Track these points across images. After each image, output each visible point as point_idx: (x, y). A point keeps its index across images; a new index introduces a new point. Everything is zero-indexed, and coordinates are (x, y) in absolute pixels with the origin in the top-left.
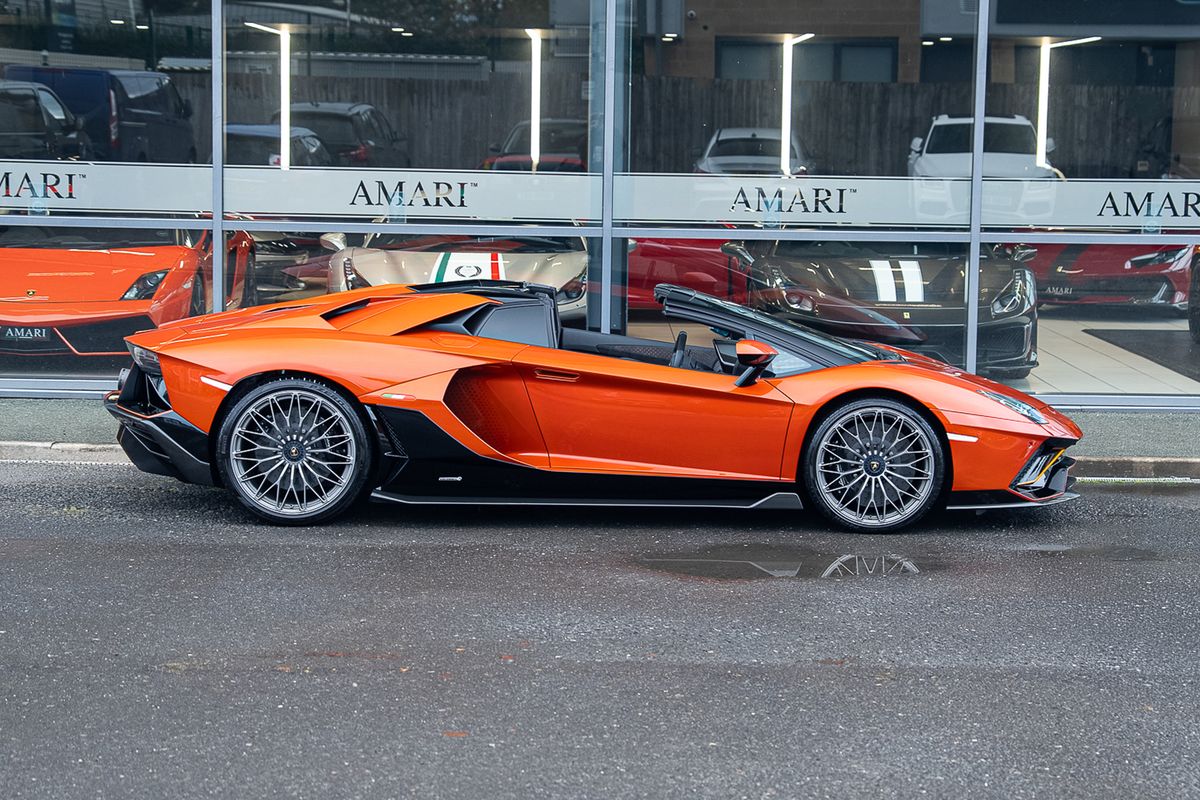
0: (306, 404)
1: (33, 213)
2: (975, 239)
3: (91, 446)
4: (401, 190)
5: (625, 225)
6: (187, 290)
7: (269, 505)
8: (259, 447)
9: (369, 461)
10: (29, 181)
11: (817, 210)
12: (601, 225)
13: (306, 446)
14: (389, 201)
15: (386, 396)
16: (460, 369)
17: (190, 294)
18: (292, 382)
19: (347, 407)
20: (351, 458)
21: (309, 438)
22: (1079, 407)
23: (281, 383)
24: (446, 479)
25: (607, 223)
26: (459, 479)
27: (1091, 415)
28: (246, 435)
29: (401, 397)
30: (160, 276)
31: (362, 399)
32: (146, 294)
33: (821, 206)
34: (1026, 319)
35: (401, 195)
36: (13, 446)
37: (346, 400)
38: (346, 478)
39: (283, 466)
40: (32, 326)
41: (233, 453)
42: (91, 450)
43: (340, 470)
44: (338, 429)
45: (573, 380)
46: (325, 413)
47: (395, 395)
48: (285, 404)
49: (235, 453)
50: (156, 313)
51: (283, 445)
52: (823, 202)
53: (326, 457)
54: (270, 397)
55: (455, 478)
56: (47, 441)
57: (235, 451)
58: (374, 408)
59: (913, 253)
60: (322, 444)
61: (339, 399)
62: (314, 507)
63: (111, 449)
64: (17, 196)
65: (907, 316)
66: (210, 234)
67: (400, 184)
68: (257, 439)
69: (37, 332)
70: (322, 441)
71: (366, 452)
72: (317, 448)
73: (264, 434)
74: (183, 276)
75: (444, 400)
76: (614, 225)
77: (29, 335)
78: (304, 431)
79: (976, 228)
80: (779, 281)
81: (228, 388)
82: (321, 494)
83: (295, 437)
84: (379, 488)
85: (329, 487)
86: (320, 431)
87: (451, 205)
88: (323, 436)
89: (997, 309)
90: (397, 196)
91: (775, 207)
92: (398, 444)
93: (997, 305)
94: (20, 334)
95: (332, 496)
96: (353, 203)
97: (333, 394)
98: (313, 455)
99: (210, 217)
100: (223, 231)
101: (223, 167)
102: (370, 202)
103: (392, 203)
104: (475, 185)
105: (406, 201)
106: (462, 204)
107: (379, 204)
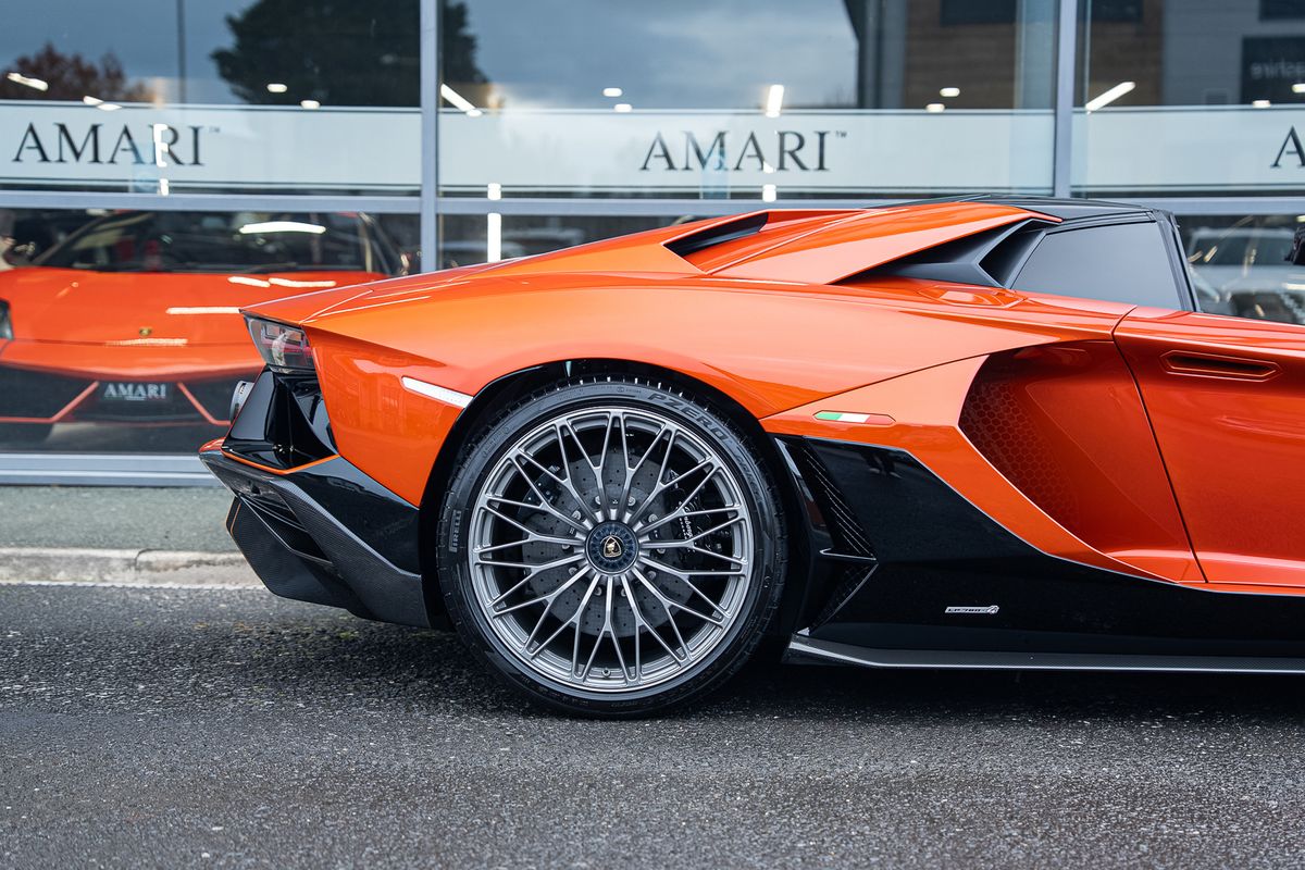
0: (640, 440)
1: (138, 190)
3: (208, 557)
4: (722, 145)
7: (555, 671)
8: (533, 537)
9: (781, 572)
10: (129, 138)
13: (638, 535)
14: (703, 163)
15: (822, 415)
16: (993, 356)
18: (609, 388)
19: (733, 444)
20: (743, 562)
21: (644, 517)
23: (584, 390)
24: (962, 610)
26: (993, 609)
28: (503, 508)
29: (861, 419)
31: (769, 423)
35: (722, 153)
36: (69, 558)
37: (731, 427)
38: (731, 606)
39: (586, 580)
40: (145, 381)
41: (475, 551)
42: (208, 563)
43: (716, 588)
44: (711, 496)
45: (1259, 378)
46: (681, 460)
47: (846, 417)
48: (592, 438)
49: (478, 550)
51: (587, 533)
53: (684, 559)
54: (560, 421)
55: (983, 610)
56: (132, 547)
57: (479, 546)
58: (797, 444)
60: (675, 531)
61: (715, 425)
62: (657, 675)
64: (112, 161)
67: (721, 137)
68: (529, 517)
69: (153, 390)
70: (676, 523)
71: (777, 551)
72: (661, 539)
73: (544, 506)
75: (961, 424)
77: (141, 395)
78: (632, 501)
81: (463, 401)
82: (674, 644)
83: (613, 513)
84: (806, 632)
85: (691, 627)
86: (670, 499)
87: (803, 168)
88: (681, 511)
90: (716, 156)
92: (850, 532)
94: (127, 393)
95: (700, 649)
96: (645, 168)
97: (699, 414)
98: (654, 554)
99: (417, 193)
100: (437, 216)
101: (437, 113)
102: (671, 167)
103: (708, 167)
104: (844, 135)
105: (731, 162)
106: (821, 167)
107: (687, 168)
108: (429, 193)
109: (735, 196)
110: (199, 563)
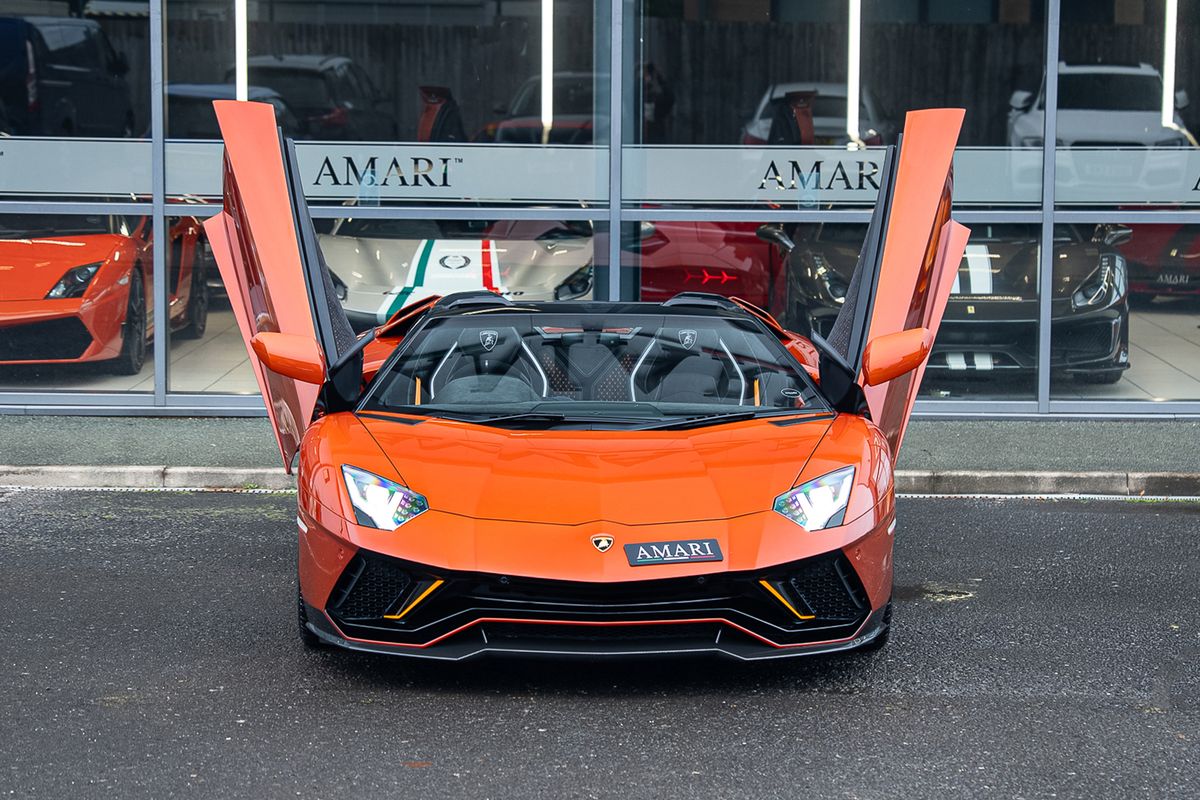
2: (1048, 219)
3: (14, 469)
4: (373, 167)
5: (636, 206)
6: (123, 286)
11: (861, 187)
12: (608, 207)
14: (359, 179)
17: (127, 291)
22: (1172, 416)
25: (615, 204)
27: (1187, 425)
30: (91, 270)
32: (75, 292)
33: (866, 181)
34: (1115, 313)
35: (373, 173)
42: (13, 473)
50: (88, 313)
52: (869, 177)
59: (986, 236)
63: (37, 472)
65: (971, 310)
66: (150, 220)
67: (372, 161)
74: (119, 269)
76: (623, 206)
79: (1048, 205)
80: (821, 271)
87: (432, 184)
89: (1079, 301)
90: (369, 174)
91: (812, 182)
93: (1079, 297)
96: (317, 183)
99: (150, 201)
100: (165, 217)
101: (164, 142)
102: (336, 182)
103: (363, 182)
104: (461, 161)
105: (379, 180)
106: (445, 184)
107: (348, 183)
108: (158, 199)
109: (384, 204)
110: (8, 473)
